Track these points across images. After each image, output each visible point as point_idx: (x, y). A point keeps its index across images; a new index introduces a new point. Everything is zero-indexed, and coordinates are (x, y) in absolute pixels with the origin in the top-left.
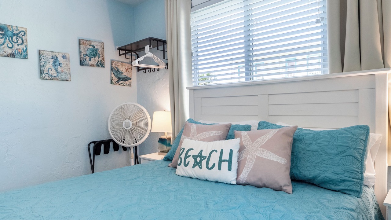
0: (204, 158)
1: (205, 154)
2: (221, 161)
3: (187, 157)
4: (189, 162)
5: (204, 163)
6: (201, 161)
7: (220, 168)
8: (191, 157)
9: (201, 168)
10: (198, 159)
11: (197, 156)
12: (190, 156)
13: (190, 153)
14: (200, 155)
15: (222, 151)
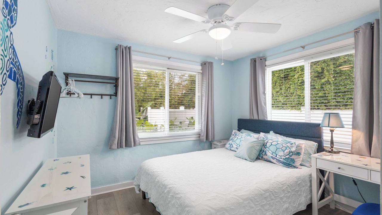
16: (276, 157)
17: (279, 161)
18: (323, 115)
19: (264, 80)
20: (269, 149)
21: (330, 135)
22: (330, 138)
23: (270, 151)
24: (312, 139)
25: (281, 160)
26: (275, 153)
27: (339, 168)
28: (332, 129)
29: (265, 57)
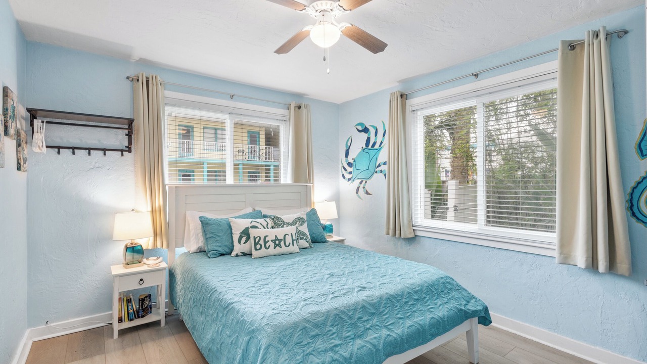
0: (280, 241)
1: (281, 237)
2: (293, 240)
3: (265, 243)
4: (269, 246)
5: (282, 243)
6: (280, 243)
7: (293, 245)
8: (270, 241)
9: (281, 247)
10: (277, 242)
11: (275, 240)
12: (268, 241)
13: (267, 239)
14: (276, 239)
15: (291, 234)
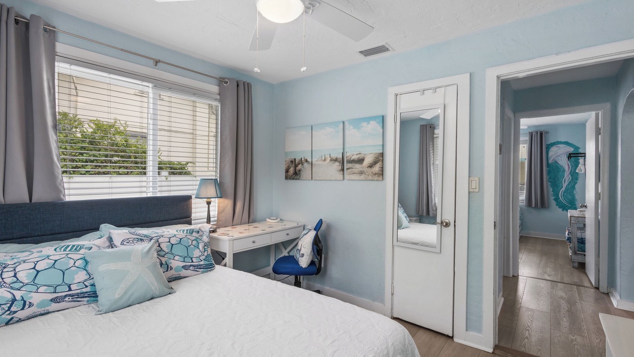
16: (192, 262)
17: (198, 267)
18: (198, 183)
19: (52, 91)
20: (173, 254)
21: (207, 209)
22: (206, 214)
23: (177, 258)
24: (181, 220)
25: (202, 263)
26: (188, 256)
27: (254, 242)
28: (209, 200)
29: (54, 27)
